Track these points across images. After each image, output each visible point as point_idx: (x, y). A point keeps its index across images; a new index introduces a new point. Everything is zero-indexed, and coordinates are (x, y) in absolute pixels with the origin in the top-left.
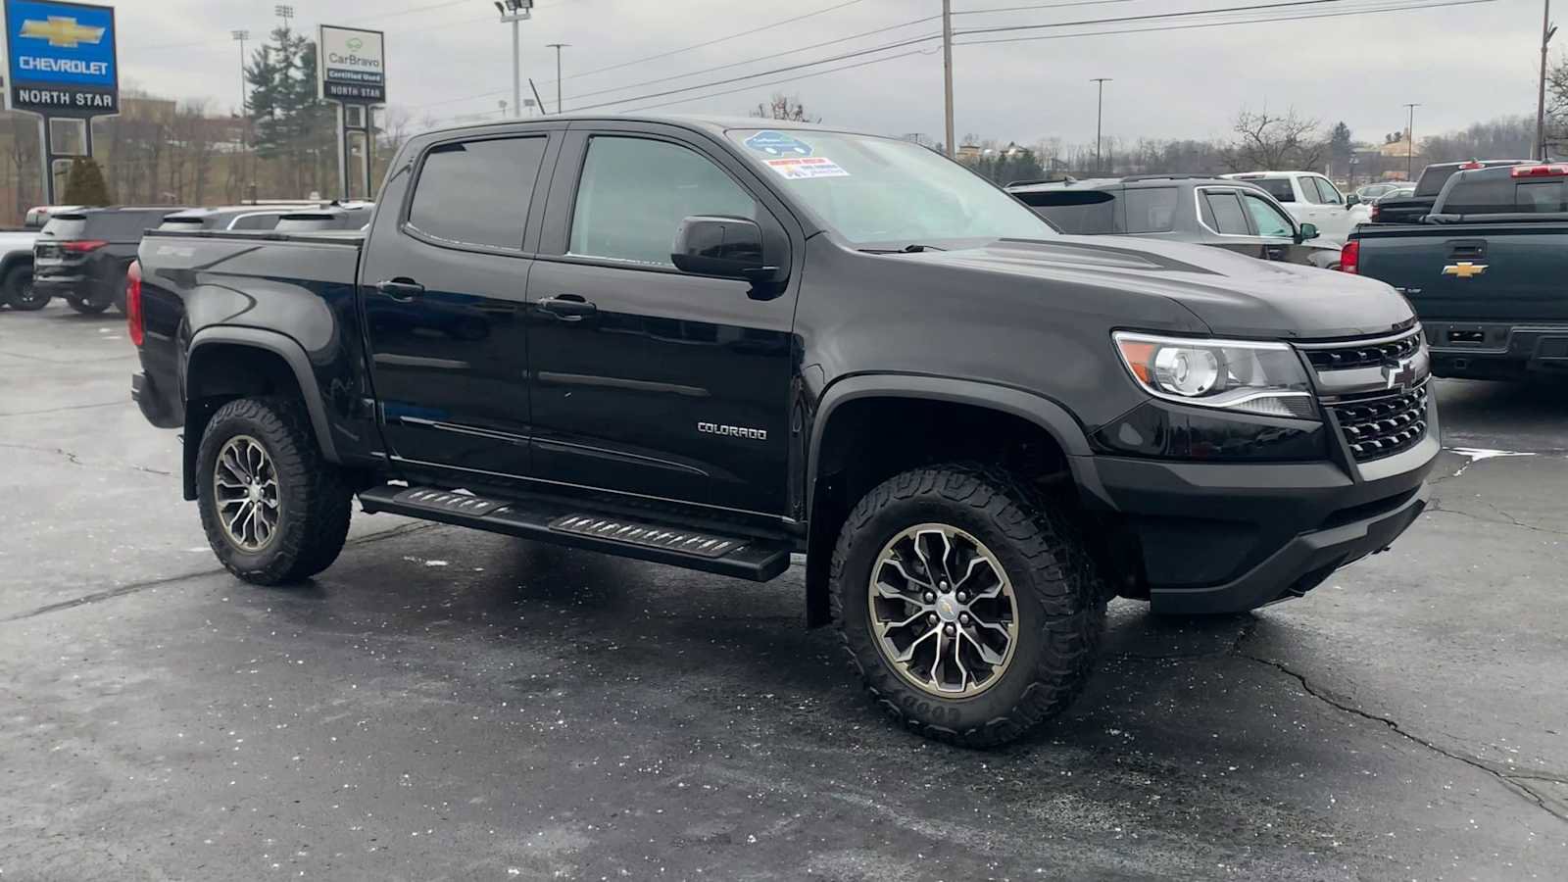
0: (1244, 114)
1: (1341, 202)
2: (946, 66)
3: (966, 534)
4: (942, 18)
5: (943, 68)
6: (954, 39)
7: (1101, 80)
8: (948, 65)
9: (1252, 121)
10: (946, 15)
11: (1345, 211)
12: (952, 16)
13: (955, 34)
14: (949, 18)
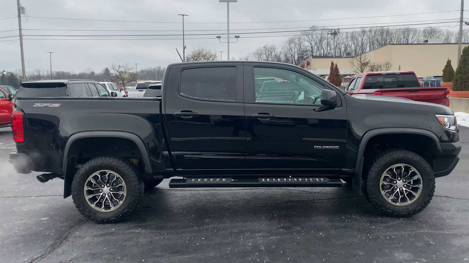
0: (113, 65)
1: (118, 90)
2: (21, 46)
3: (408, 165)
4: (19, 30)
5: (20, 46)
6: (23, 37)
7: (51, 53)
8: (21, 45)
9: (116, 67)
10: (20, 29)
11: (120, 93)
12: (22, 30)
13: (23, 36)
14: (21, 31)
